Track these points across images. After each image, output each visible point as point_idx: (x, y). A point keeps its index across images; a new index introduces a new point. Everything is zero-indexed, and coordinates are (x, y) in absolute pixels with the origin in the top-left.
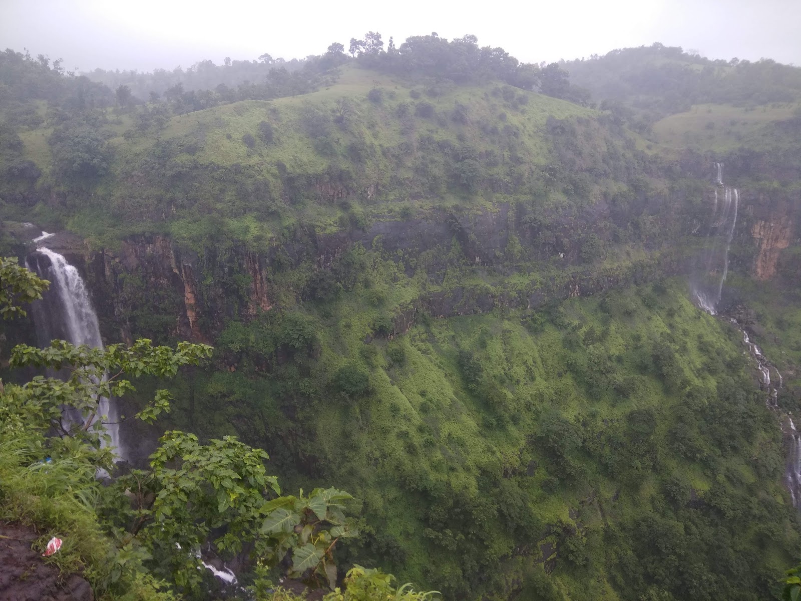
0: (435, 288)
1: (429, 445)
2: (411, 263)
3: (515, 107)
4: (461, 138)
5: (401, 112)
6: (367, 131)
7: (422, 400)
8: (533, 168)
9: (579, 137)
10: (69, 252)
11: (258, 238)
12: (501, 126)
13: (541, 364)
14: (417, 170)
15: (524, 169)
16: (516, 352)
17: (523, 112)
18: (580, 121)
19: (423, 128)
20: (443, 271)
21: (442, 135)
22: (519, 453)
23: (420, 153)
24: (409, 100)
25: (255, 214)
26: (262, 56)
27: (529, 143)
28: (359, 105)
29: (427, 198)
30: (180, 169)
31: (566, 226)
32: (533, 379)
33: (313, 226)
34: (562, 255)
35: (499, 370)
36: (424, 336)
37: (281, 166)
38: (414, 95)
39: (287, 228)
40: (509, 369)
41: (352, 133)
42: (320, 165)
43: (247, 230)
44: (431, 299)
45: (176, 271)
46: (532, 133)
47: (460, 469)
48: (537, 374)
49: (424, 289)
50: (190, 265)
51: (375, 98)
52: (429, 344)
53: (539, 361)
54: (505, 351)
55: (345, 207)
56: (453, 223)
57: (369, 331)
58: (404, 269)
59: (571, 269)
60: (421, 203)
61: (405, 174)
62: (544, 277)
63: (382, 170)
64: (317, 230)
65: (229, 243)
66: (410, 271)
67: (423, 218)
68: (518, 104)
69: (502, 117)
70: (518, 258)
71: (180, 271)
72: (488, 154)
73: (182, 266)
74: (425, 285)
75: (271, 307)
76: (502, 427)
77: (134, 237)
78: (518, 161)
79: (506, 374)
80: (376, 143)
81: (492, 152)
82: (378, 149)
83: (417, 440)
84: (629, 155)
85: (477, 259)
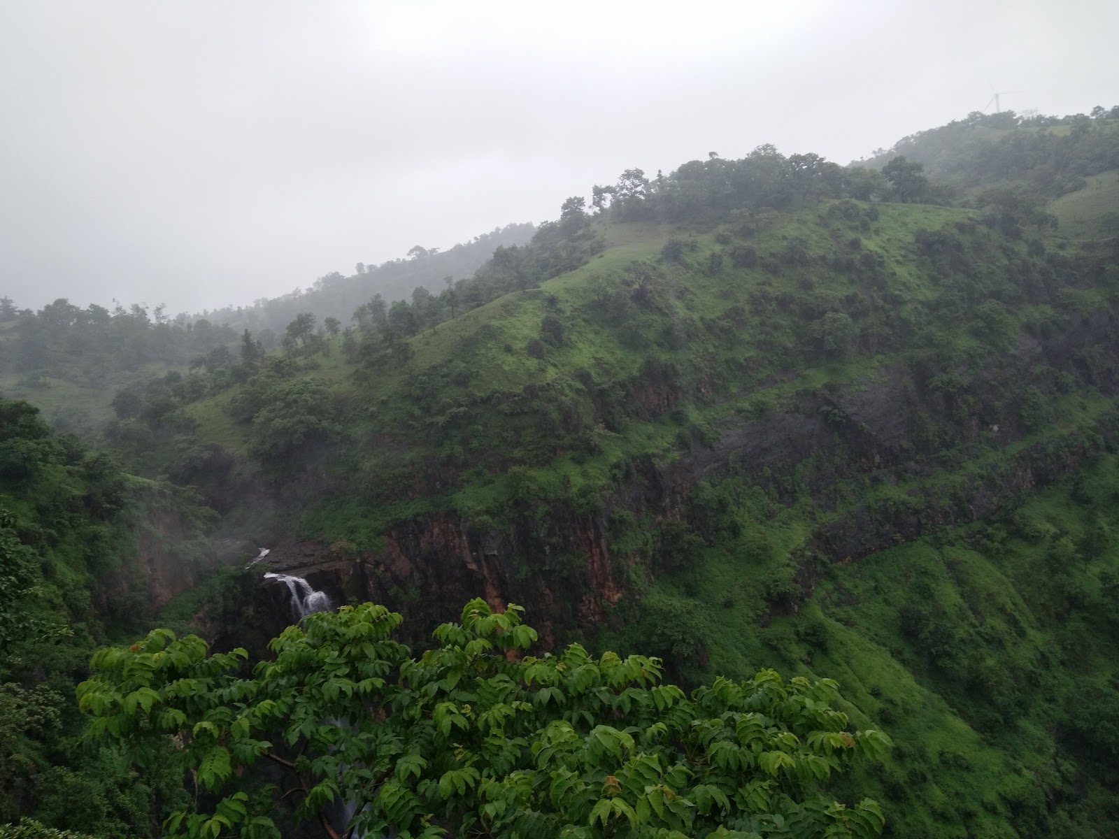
0: (829, 518)
1: (918, 779)
2: (786, 485)
3: (865, 227)
4: (807, 286)
5: (713, 267)
6: (677, 303)
7: (878, 705)
8: (919, 307)
9: (966, 250)
10: (314, 570)
11: (584, 492)
12: (857, 257)
13: (1025, 606)
14: (760, 345)
15: (907, 311)
16: (983, 595)
17: (877, 232)
18: (961, 228)
19: (750, 281)
20: (832, 487)
21: (778, 287)
22: (1052, 761)
23: (756, 320)
24: (718, 248)
25: (570, 454)
26: (412, 251)
27: (902, 272)
28: (654, 269)
29: (783, 381)
30: (455, 410)
31: (993, 383)
32: (1022, 633)
33: (648, 457)
34: (996, 428)
35: (966, 628)
36: (835, 597)
37: (583, 376)
38: (723, 240)
39: (617, 466)
40: (981, 624)
41: (660, 310)
42: (634, 364)
43: (566, 482)
44: (829, 534)
45: (473, 567)
46: (900, 258)
47: (981, 812)
48: (1024, 625)
49: (814, 520)
50: (496, 553)
51: (673, 253)
52: (848, 609)
53: (1020, 601)
54: (962, 595)
55: (678, 418)
56: (829, 412)
57: (763, 604)
58: (777, 496)
59: (1016, 447)
60: (776, 391)
61: (745, 353)
62: (981, 468)
63: (712, 353)
64: (656, 461)
65: (543, 509)
66: (788, 496)
67: (786, 413)
68: (867, 223)
69: (855, 245)
70: (936, 444)
71: (480, 567)
72: (850, 300)
73: (482, 558)
74: (814, 514)
75: (619, 595)
76: (1010, 725)
77: (400, 525)
78: (897, 302)
79: (979, 633)
80: (695, 316)
81: (855, 295)
82: (700, 324)
83: (899, 774)
84: (1039, 262)
85: (877, 459)
